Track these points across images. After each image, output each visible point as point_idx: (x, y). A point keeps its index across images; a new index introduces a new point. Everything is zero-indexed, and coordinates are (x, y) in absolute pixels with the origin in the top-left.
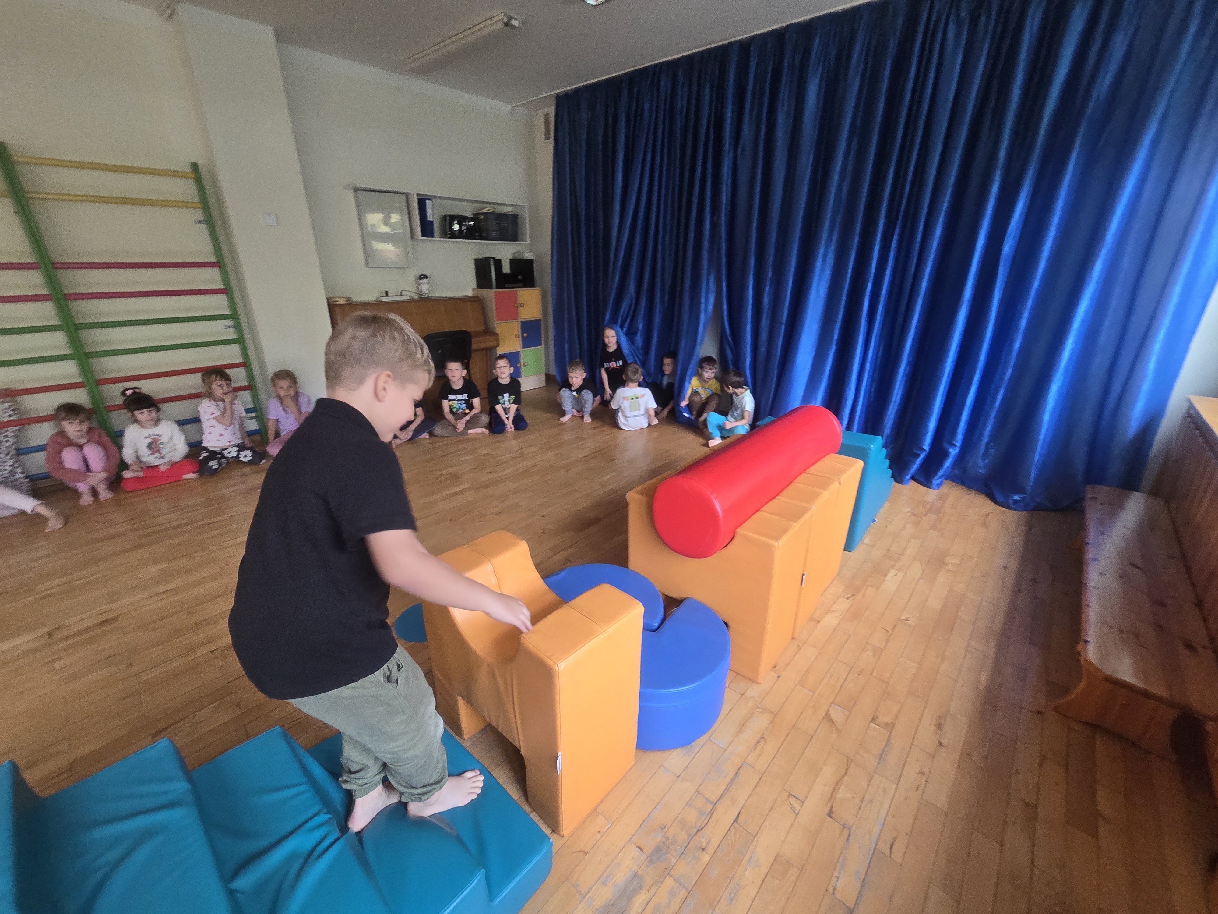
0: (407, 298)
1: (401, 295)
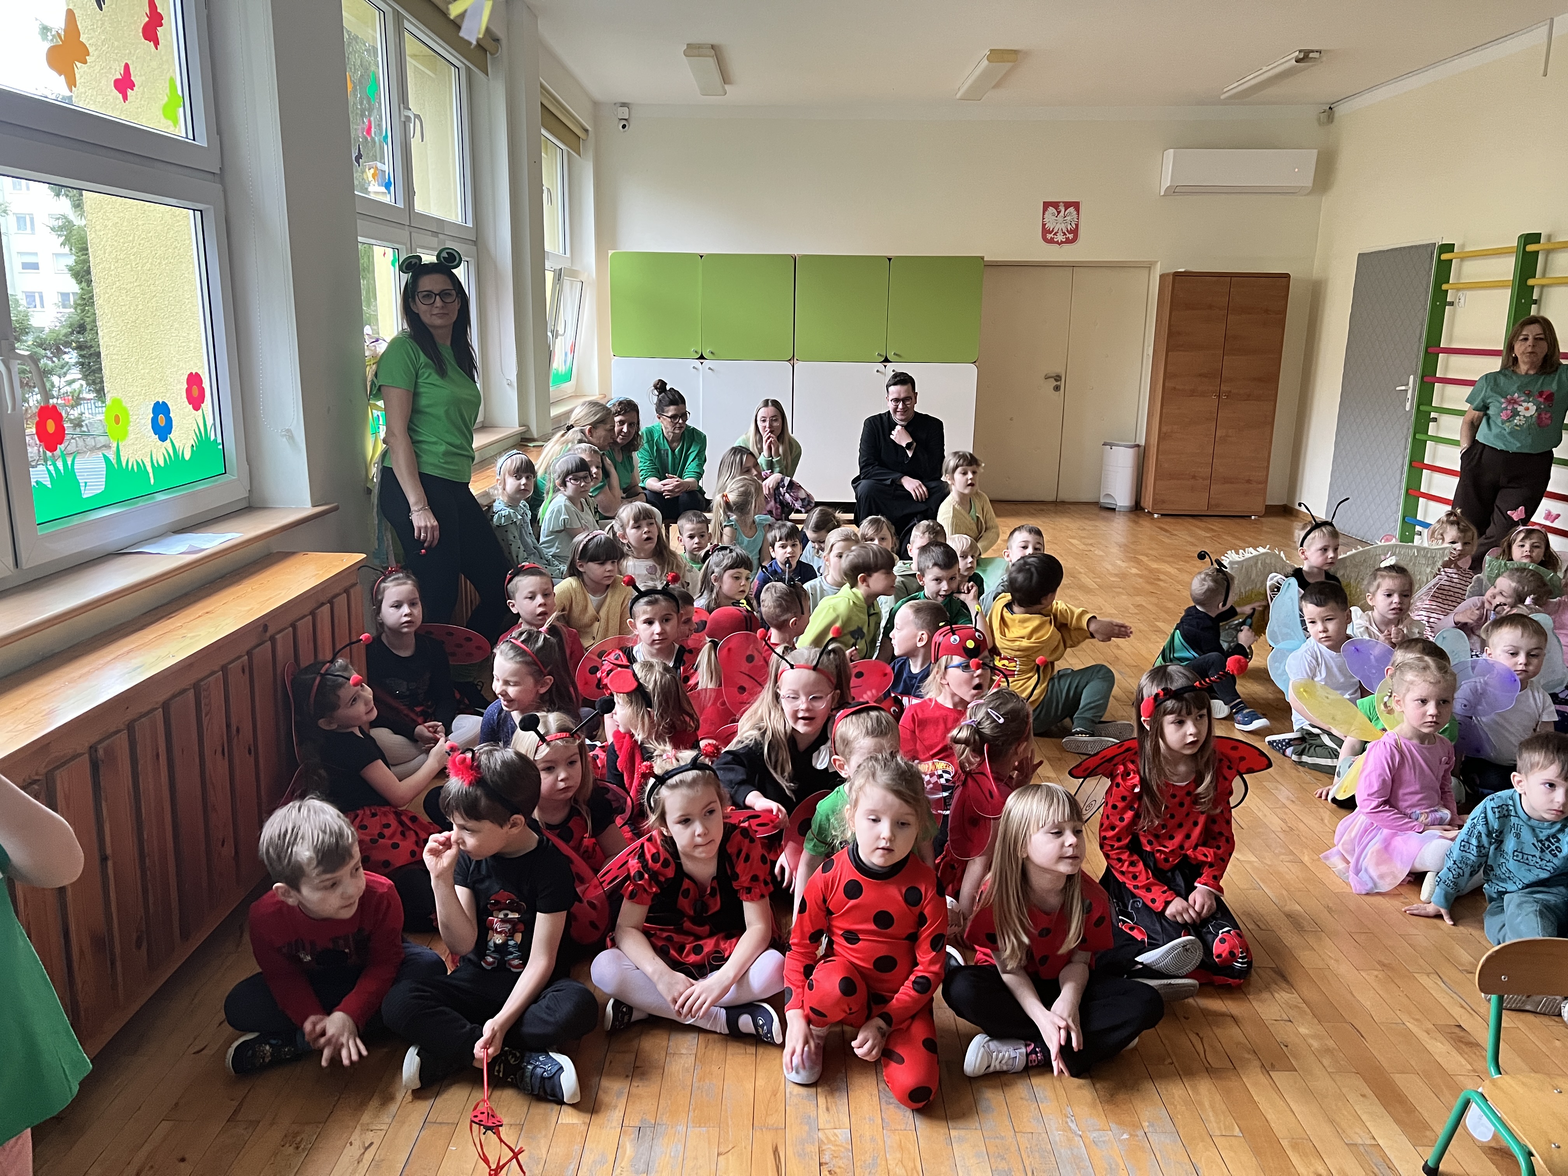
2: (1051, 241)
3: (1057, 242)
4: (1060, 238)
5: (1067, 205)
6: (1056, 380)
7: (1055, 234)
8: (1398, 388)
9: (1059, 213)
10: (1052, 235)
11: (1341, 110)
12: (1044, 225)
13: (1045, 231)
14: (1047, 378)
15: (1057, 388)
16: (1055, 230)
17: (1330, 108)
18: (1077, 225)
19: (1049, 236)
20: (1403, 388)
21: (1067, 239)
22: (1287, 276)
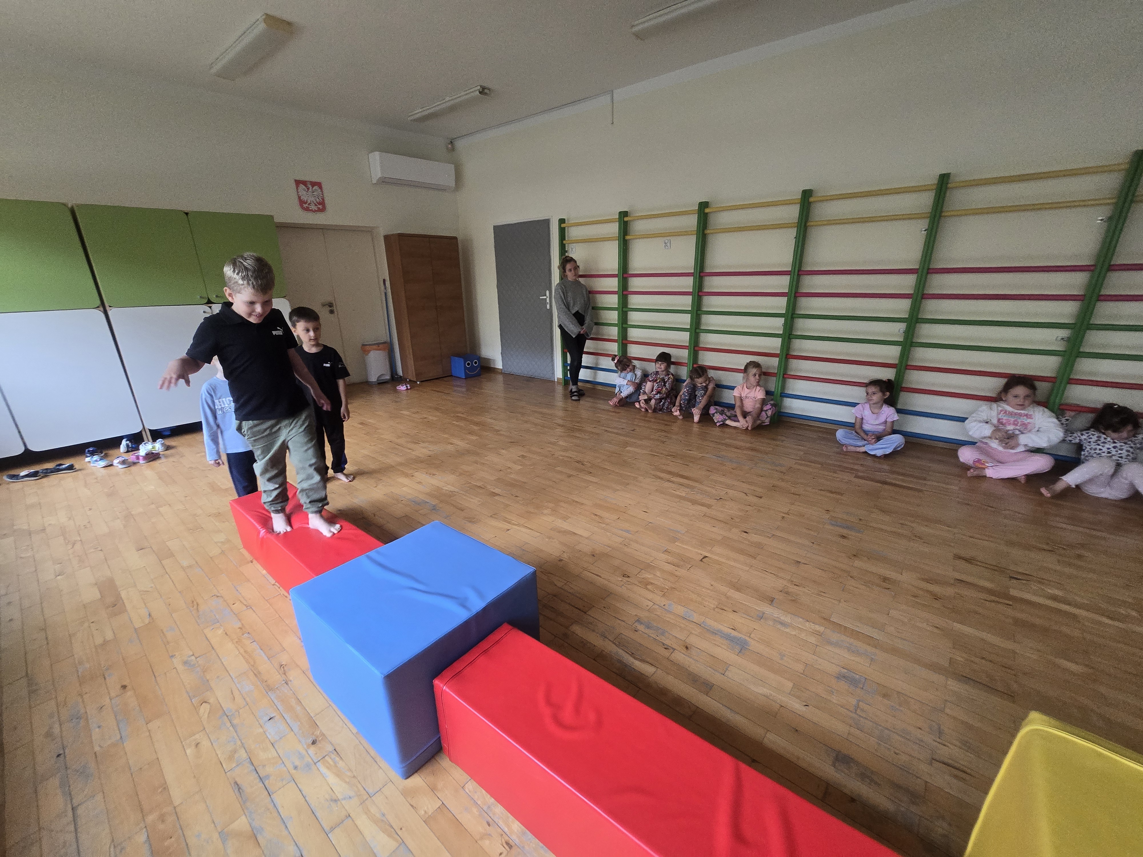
2: (307, 209)
3: (312, 210)
4: (313, 207)
5: (313, 184)
6: (330, 306)
7: (309, 204)
8: (541, 298)
9: (308, 189)
10: (307, 205)
11: (460, 144)
12: (299, 197)
13: (302, 202)
14: (324, 305)
15: (332, 312)
16: (309, 202)
17: (451, 142)
18: (323, 199)
19: (305, 206)
20: (545, 297)
21: (319, 208)
22: (455, 238)
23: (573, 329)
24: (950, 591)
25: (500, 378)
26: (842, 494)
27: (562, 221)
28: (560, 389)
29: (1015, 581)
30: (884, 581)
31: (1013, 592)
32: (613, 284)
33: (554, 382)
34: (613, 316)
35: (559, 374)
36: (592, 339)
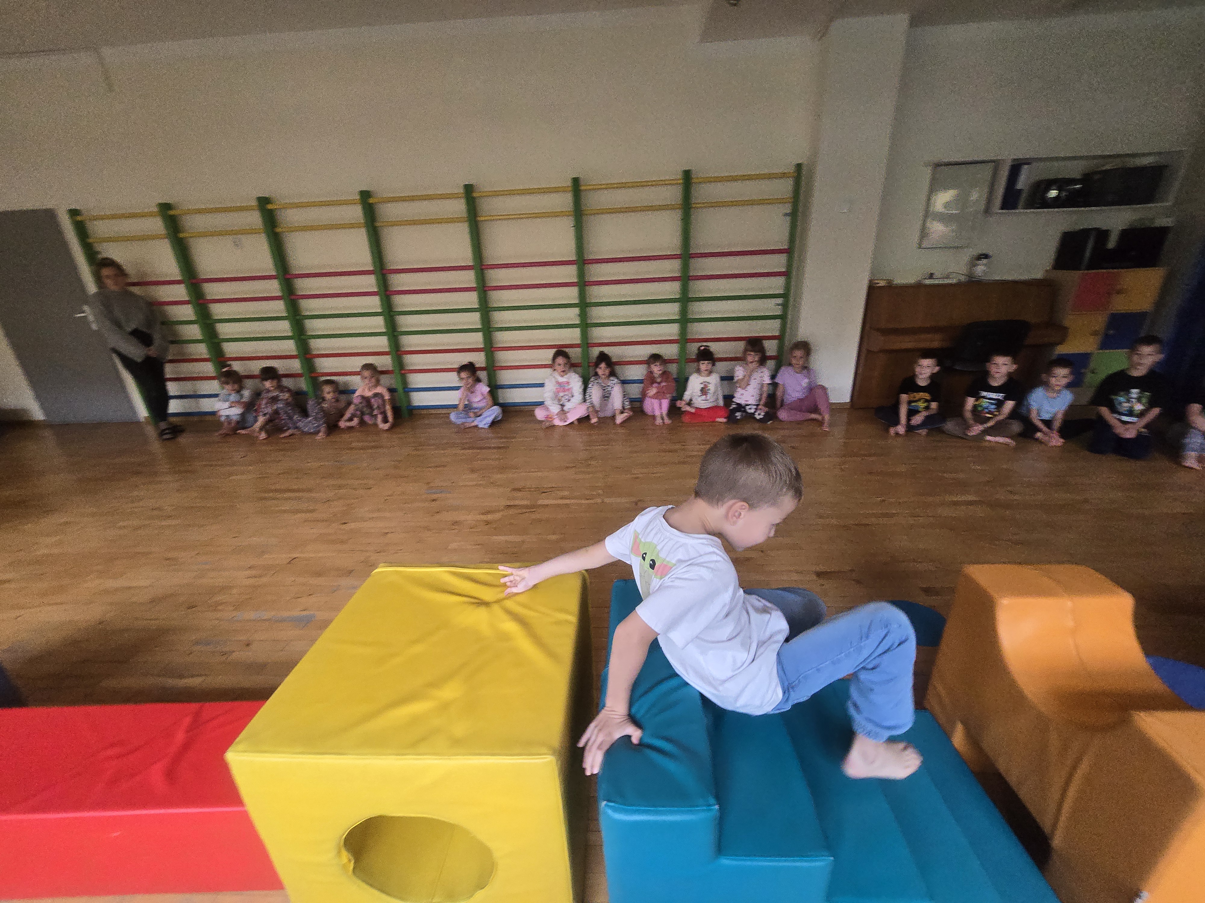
0: (954, 281)
1: (947, 277)
8: (76, 316)
23: (136, 352)
24: (498, 516)
25: (47, 433)
26: (444, 466)
27: (74, 213)
28: (151, 431)
29: (544, 494)
30: (453, 525)
31: (540, 502)
32: (180, 292)
33: (138, 423)
34: (194, 331)
35: (142, 411)
36: (171, 361)
